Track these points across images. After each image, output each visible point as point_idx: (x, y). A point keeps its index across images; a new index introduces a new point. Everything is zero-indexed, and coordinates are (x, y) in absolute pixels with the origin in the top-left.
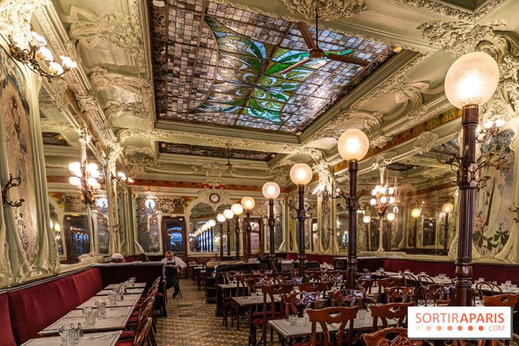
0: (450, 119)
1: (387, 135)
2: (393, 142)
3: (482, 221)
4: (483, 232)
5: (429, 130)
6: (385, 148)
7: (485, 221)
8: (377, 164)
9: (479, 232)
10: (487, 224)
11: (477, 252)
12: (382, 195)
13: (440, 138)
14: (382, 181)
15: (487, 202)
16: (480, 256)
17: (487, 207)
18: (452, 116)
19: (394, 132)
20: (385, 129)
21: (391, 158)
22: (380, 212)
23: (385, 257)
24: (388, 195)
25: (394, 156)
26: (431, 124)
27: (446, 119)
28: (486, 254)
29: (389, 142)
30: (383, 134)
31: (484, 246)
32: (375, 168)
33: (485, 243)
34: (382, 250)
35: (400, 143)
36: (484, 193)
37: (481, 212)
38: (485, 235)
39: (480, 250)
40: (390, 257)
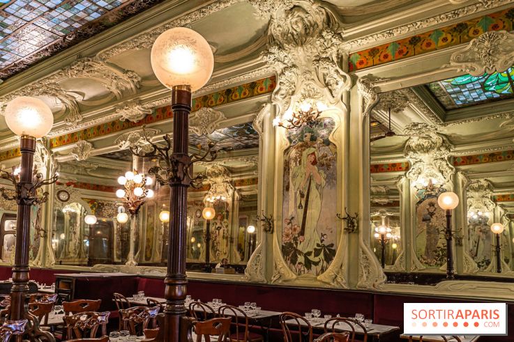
0: (242, 96)
1: (147, 105)
2: (154, 117)
3: (295, 230)
4: (297, 244)
5: (211, 107)
6: (140, 123)
7: (299, 229)
8: (128, 143)
9: (291, 244)
10: (302, 233)
11: (290, 271)
12: (134, 186)
13: (228, 118)
14: (135, 166)
15: (300, 206)
16: (295, 276)
17: (301, 212)
18: (245, 94)
19: (157, 103)
20: (143, 97)
21: (151, 136)
22: (132, 208)
23: (139, 273)
24: (144, 186)
25: (155, 135)
26: (213, 99)
27: (236, 96)
28: (303, 275)
29: (147, 115)
30: (140, 102)
31: (299, 263)
32: (123, 148)
33: (301, 259)
34: (134, 263)
35: (164, 119)
36: (296, 193)
37: (293, 218)
38: (300, 247)
39: (294, 268)
40: (146, 274)
